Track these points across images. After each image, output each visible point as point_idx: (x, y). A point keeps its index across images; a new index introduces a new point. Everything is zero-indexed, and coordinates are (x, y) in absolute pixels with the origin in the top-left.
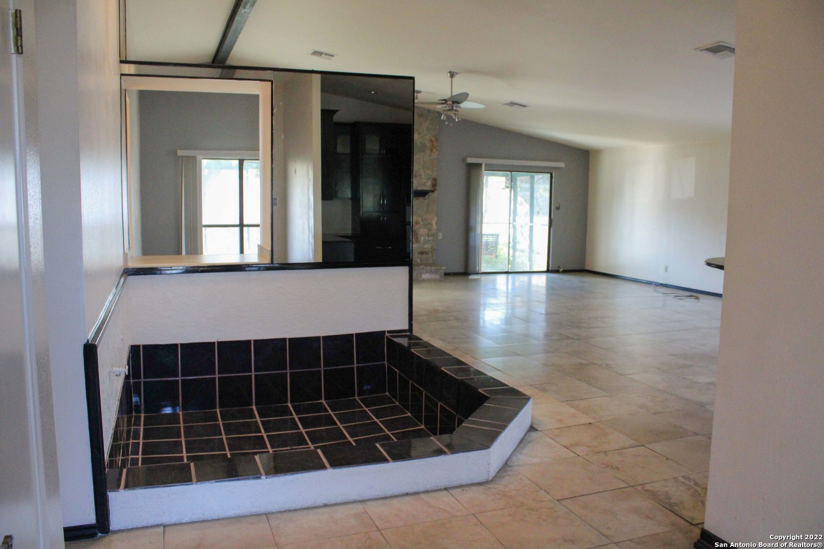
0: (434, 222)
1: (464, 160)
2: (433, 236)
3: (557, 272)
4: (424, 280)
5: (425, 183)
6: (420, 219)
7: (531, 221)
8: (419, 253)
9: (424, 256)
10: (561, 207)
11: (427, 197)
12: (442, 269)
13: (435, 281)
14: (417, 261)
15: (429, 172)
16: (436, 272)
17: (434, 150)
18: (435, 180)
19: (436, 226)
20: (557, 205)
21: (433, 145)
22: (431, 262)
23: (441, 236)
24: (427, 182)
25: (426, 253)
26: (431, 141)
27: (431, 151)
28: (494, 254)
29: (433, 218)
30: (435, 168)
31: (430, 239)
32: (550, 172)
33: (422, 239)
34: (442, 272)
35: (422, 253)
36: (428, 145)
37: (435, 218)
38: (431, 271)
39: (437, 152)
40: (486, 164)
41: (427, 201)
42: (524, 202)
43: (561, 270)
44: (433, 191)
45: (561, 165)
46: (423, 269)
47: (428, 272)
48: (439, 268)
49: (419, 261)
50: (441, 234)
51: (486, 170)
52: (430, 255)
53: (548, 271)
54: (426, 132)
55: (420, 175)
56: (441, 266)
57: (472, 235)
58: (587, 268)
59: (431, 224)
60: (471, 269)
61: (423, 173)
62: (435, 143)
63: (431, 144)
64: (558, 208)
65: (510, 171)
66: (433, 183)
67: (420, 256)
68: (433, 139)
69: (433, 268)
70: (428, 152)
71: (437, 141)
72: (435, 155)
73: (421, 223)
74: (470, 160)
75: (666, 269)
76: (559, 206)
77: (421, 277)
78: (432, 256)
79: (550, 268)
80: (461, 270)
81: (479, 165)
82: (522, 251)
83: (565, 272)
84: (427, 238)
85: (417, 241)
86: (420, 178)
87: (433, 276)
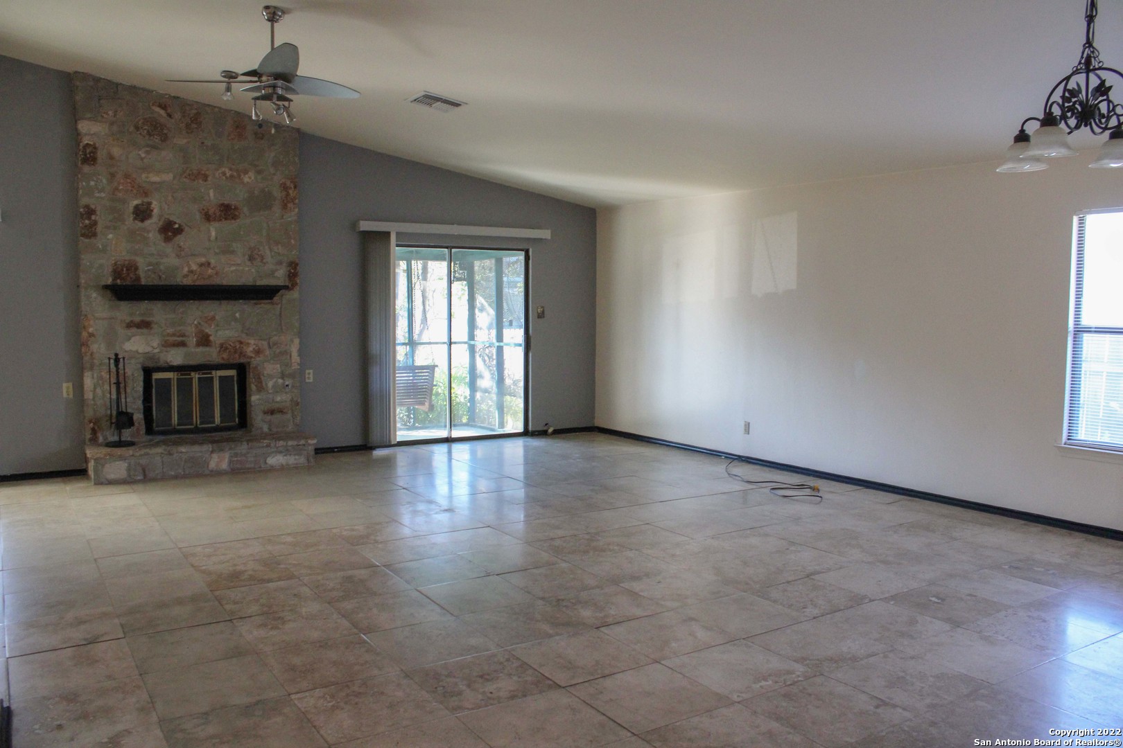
0: (294, 350)
1: (354, 225)
2: (292, 376)
3: (542, 434)
4: (272, 469)
5: (273, 272)
6: (265, 343)
7: (500, 337)
8: (265, 413)
9: (277, 418)
10: (546, 313)
11: (276, 299)
12: (310, 445)
13: (296, 468)
14: (261, 428)
15: (280, 249)
16: (298, 450)
17: (290, 205)
18: (293, 265)
19: (299, 355)
20: (540, 310)
21: (288, 194)
22: (290, 428)
23: (311, 376)
24: (277, 270)
25: (281, 411)
26: (284, 187)
27: (285, 207)
28: (427, 404)
29: (292, 341)
30: (293, 241)
31: (287, 383)
32: (525, 247)
33: (270, 384)
34: (311, 449)
35: (272, 412)
36: (277, 193)
37: (297, 341)
38: (287, 450)
39: (297, 210)
40: (398, 234)
41: (279, 306)
42: (486, 304)
43: (550, 430)
44: (286, 288)
45: (545, 234)
46: (268, 446)
47: (281, 452)
48: (302, 442)
49: (266, 429)
50: (311, 371)
51: (398, 246)
52: (289, 416)
53: (526, 433)
54: (272, 170)
55: (262, 258)
56: (307, 438)
57: (375, 371)
58: (599, 422)
59: (287, 353)
60: (375, 437)
61: (268, 252)
62: (291, 192)
63: (284, 193)
64: (541, 316)
65: (447, 248)
66: (289, 271)
67: (269, 417)
68: (288, 183)
69: (290, 443)
70: (277, 209)
71: (295, 187)
72: (291, 216)
73: (267, 352)
74: (365, 226)
75: (747, 429)
76: (543, 312)
77: (266, 463)
78: (294, 417)
79: (530, 428)
80: (357, 441)
81: (387, 235)
82: (486, 391)
83: (558, 433)
84: (280, 381)
85: (261, 388)
86: (262, 261)
87: (291, 460)
